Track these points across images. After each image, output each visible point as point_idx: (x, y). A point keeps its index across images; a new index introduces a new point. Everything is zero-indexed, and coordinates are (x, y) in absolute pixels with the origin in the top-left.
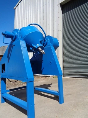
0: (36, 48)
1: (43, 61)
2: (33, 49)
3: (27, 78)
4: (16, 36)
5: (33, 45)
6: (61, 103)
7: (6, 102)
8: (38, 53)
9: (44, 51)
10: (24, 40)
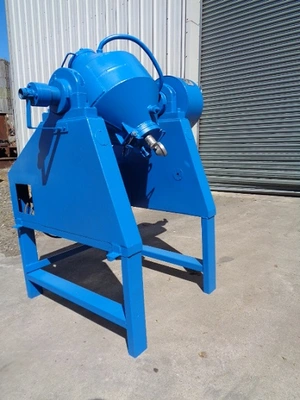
0: (139, 137)
1: (151, 165)
2: (126, 141)
3: (123, 247)
4: (68, 99)
5: (127, 127)
6: (208, 292)
7: (42, 293)
8: (144, 152)
9: (162, 146)
10: (100, 114)
